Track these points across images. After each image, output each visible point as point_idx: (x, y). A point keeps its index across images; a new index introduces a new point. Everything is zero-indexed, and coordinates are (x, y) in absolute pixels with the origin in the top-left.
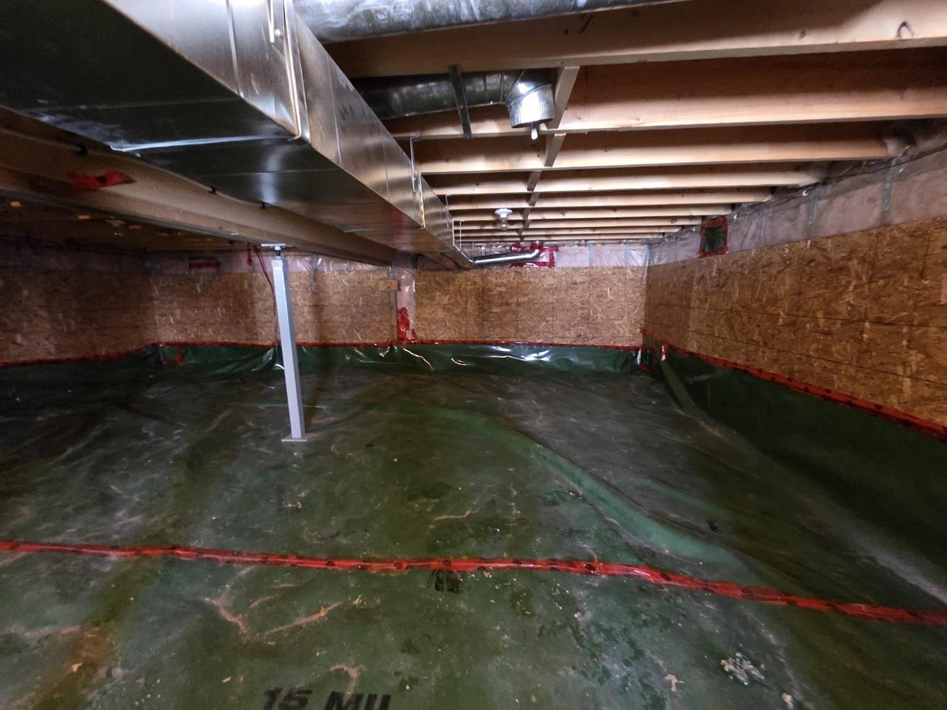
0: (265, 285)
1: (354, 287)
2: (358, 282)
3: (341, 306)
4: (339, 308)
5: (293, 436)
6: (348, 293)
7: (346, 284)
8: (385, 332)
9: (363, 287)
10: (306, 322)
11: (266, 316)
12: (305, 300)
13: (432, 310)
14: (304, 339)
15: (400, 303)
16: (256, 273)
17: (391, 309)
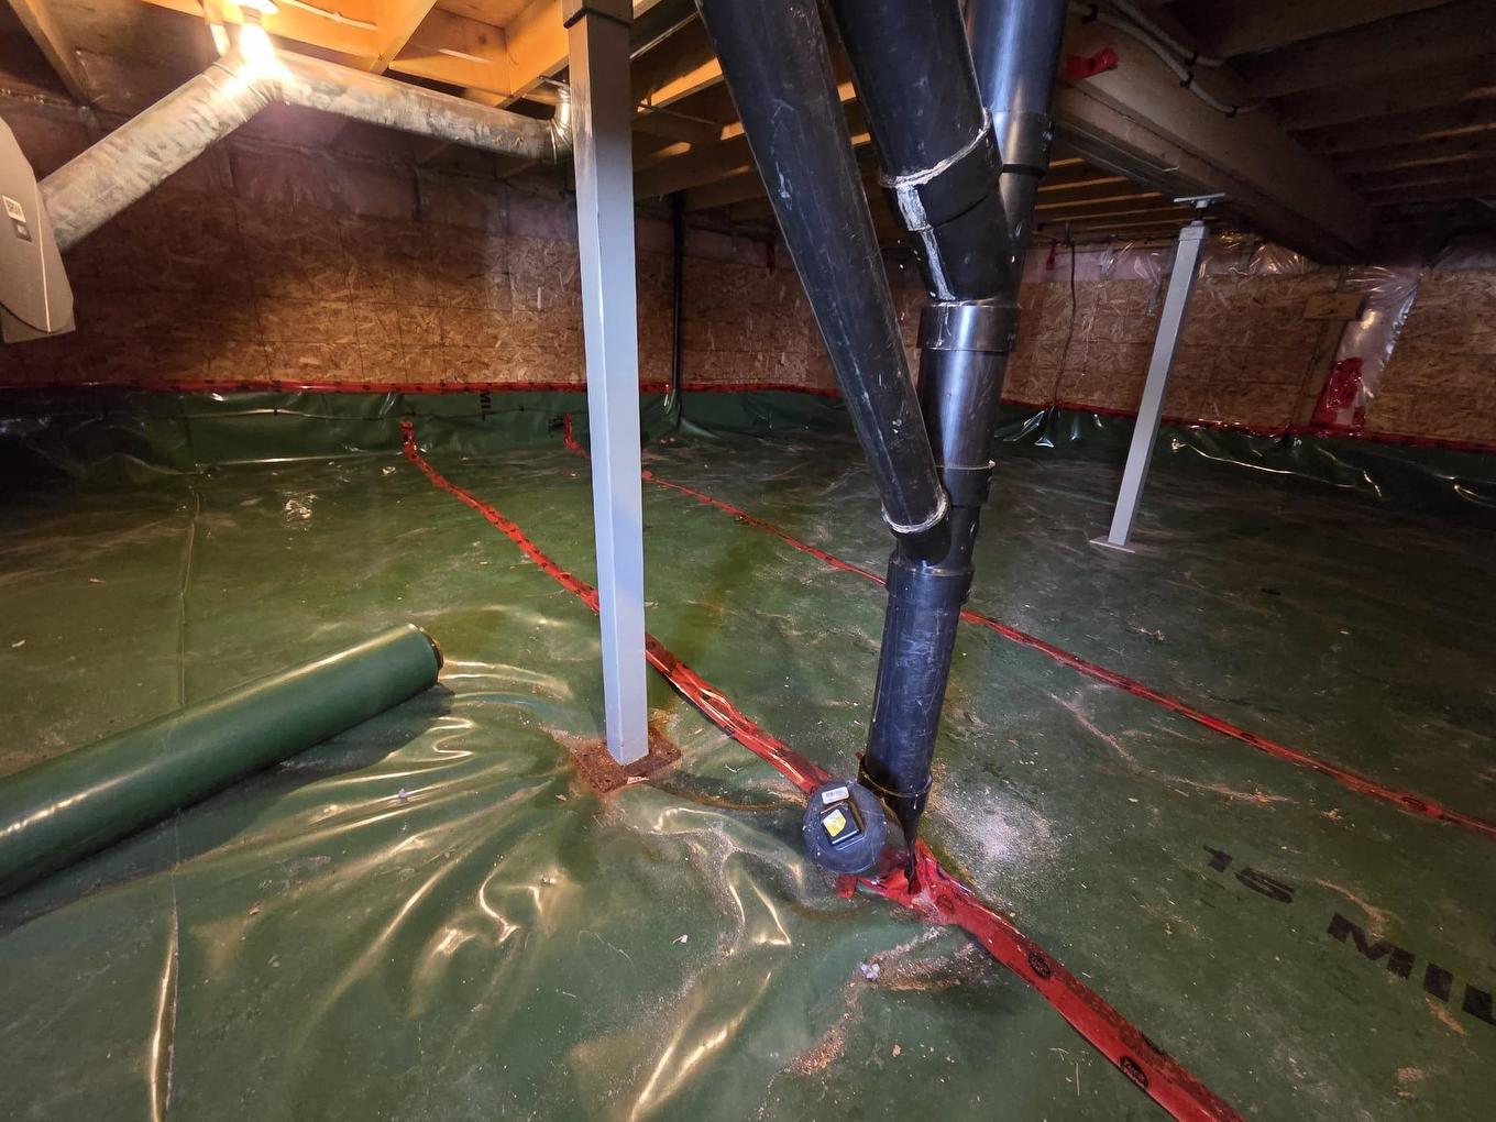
0: (1063, 305)
1: (1241, 309)
2: (1255, 300)
3: (1197, 346)
4: (1193, 351)
5: (1110, 540)
6: (1223, 322)
7: (1226, 303)
8: (1283, 406)
9: (1263, 309)
10: (1116, 372)
11: (1049, 357)
12: (1127, 331)
13: (1441, 366)
14: (1104, 402)
15: (1348, 347)
16: (1055, 283)
17: (1318, 359)
